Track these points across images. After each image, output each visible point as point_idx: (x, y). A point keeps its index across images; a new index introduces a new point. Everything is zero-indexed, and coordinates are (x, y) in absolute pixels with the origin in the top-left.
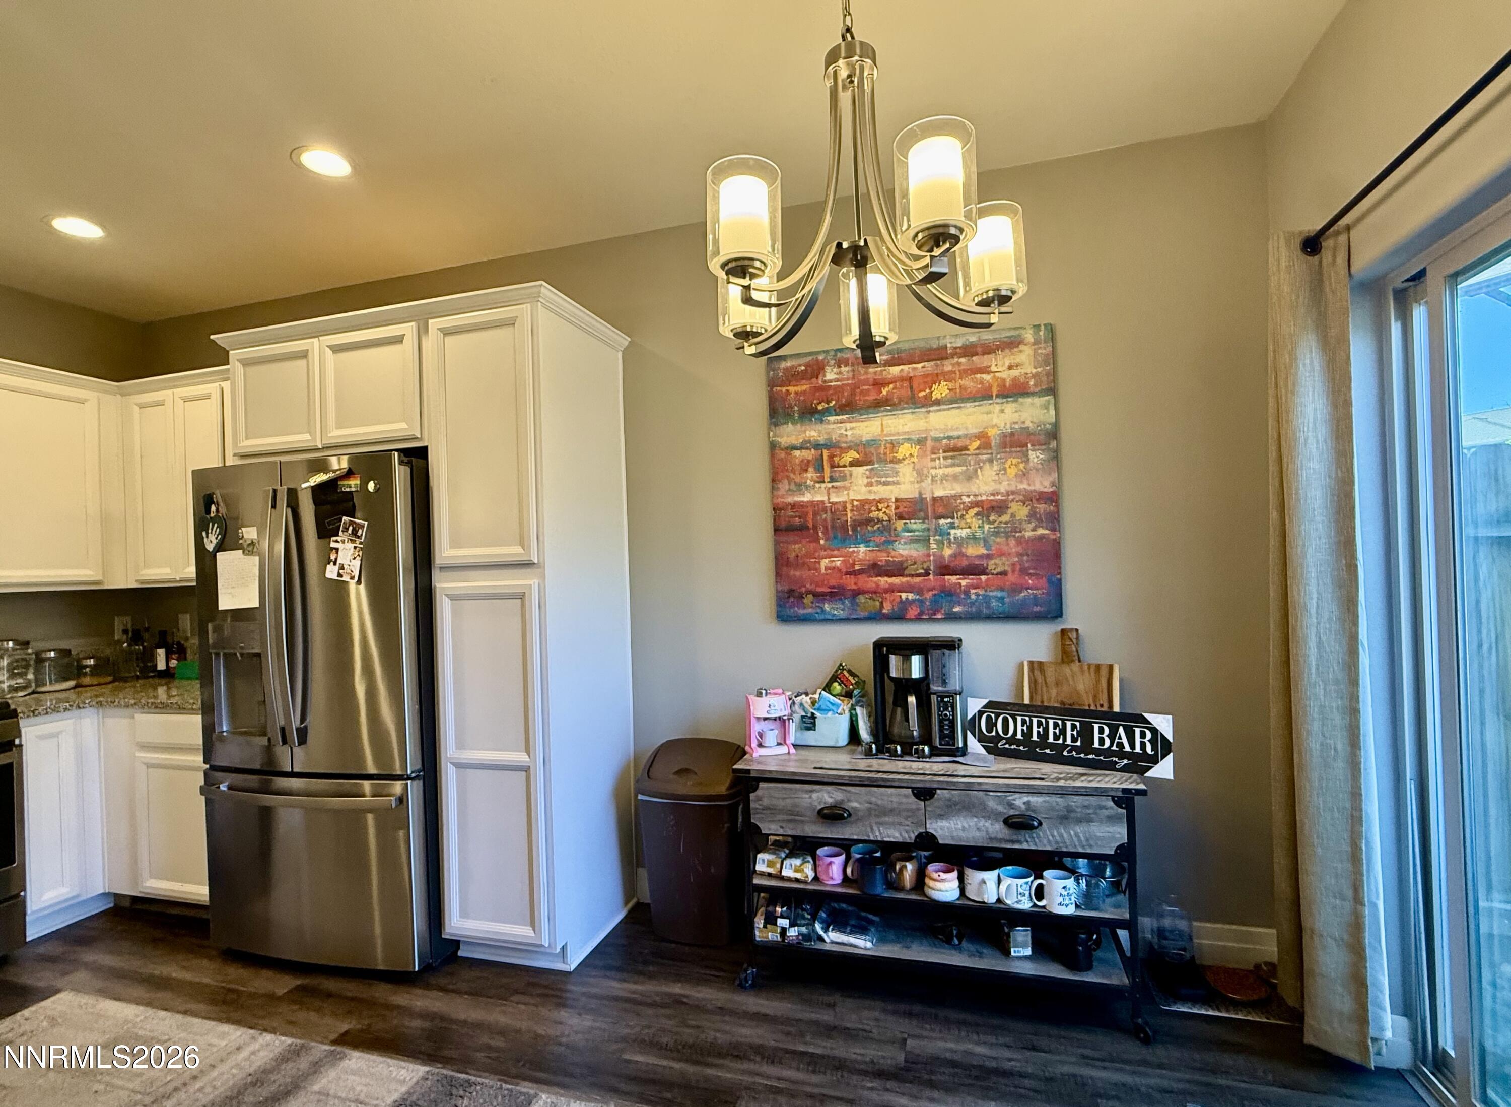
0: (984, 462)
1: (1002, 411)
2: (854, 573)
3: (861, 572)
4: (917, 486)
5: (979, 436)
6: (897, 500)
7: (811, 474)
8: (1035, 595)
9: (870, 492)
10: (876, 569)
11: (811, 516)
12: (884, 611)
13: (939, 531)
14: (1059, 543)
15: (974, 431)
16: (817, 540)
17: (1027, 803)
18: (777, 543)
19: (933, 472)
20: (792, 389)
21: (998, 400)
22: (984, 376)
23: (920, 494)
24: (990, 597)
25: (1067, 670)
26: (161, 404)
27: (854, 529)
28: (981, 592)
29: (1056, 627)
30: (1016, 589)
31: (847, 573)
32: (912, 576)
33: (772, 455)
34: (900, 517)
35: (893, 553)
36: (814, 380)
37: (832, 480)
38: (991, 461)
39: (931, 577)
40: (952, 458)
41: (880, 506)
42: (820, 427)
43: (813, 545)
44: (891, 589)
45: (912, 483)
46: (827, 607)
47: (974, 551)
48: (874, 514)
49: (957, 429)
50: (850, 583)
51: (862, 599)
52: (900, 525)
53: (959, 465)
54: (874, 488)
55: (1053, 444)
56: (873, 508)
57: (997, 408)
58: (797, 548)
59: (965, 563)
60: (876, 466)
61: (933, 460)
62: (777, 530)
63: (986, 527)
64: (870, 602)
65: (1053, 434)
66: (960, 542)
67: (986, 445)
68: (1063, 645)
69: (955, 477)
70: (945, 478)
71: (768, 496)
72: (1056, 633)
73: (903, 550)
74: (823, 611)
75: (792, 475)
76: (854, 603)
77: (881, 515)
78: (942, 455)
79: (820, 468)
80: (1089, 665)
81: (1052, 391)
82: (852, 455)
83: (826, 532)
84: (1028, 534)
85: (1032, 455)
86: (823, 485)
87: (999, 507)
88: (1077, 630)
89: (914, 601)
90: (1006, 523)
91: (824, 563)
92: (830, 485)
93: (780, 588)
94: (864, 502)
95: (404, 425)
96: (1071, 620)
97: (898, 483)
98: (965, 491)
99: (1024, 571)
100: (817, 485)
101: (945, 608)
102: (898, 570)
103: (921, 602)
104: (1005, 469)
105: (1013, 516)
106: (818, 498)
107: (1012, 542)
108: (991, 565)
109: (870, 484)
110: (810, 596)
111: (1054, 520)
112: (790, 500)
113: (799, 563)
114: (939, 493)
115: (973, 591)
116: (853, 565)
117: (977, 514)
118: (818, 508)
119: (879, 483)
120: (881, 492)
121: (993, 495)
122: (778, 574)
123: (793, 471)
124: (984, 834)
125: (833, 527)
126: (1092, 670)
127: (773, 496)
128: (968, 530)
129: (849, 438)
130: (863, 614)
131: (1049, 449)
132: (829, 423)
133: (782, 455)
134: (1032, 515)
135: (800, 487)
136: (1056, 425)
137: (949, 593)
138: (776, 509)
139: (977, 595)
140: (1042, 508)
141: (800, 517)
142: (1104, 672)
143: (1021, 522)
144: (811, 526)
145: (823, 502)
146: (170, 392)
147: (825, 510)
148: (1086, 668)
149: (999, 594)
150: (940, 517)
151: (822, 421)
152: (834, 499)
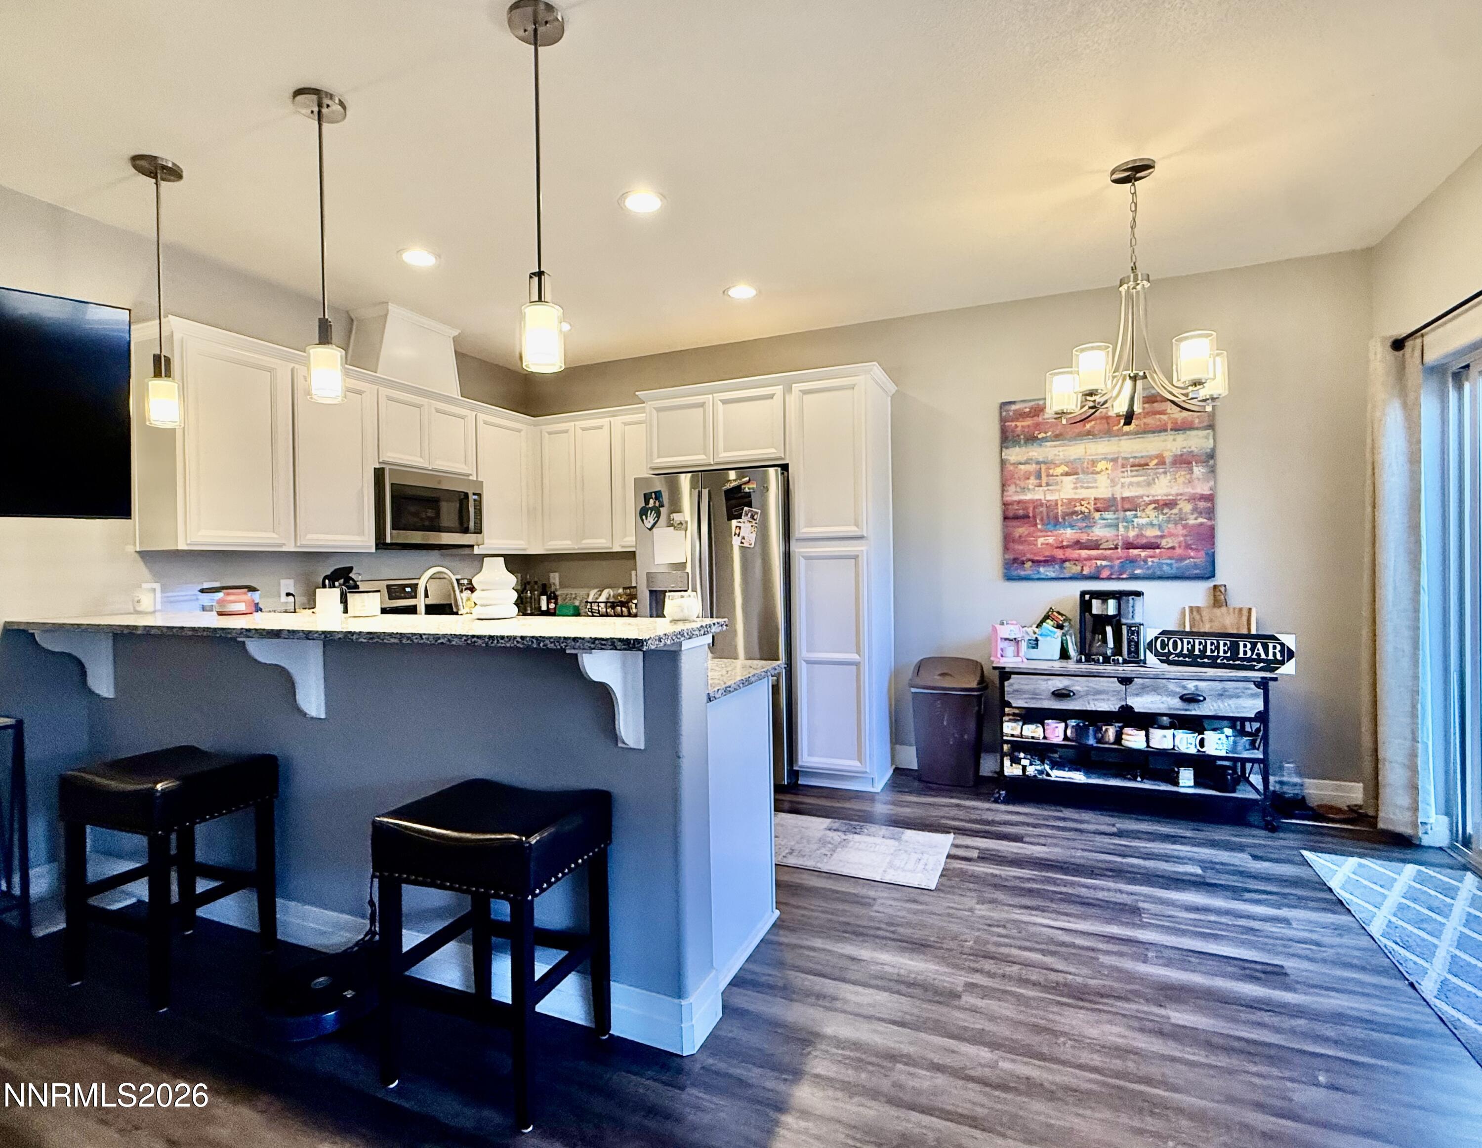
0: (1160, 474)
1: (1174, 440)
2: (1062, 547)
3: (1067, 547)
4: (1110, 489)
5: (1157, 457)
6: (1095, 499)
7: (1033, 481)
8: (1195, 563)
9: (1076, 493)
10: (1078, 545)
11: (1031, 509)
12: (1084, 573)
13: (1125, 520)
14: (1214, 529)
15: (1154, 452)
16: (1036, 525)
17: (1196, 686)
18: (1005, 527)
19: (1123, 480)
20: (1018, 424)
21: (1173, 432)
22: (1162, 416)
23: (1113, 495)
24: (1163, 564)
25: (1217, 611)
26: (566, 432)
27: (1064, 519)
28: (1156, 560)
29: (1210, 584)
30: (1181, 559)
31: (1057, 548)
32: (1106, 549)
33: (1002, 470)
34: (1097, 510)
35: (1091, 534)
36: (1036, 418)
37: (1048, 484)
38: (1165, 473)
39: (1119, 550)
40: (1137, 471)
41: (1083, 503)
42: (1040, 450)
43: (1032, 529)
44: (1089, 559)
45: (1107, 487)
46: (1042, 570)
47: (1151, 533)
48: (1078, 508)
49: (1141, 452)
50: (1059, 554)
51: (1067, 564)
52: (1097, 515)
53: (1141, 476)
54: (1078, 491)
55: (1211, 462)
56: (1078, 504)
57: (1171, 438)
58: (1021, 530)
59: (1144, 541)
60: (1081, 476)
61: (1123, 472)
62: (1005, 518)
63: (1161, 517)
64: (1074, 567)
65: (1211, 455)
66: (1141, 527)
67: (1162, 462)
68: (1215, 596)
69: (1138, 484)
70: (1131, 484)
71: (999, 496)
72: (1209, 588)
73: (1099, 532)
74: (1039, 572)
75: (1018, 482)
76: (1062, 568)
77: (1083, 509)
78: (1129, 469)
79: (1039, 476)
80: (1234, 609)
81: (1211, 427)
82: (1063, 469)
83: (1042, 520)
84: (1191, 522)
85: (1195, 469)
86: (1041, 489)
87: (1170, 504)
88: (1225, 586)
89: (1106, 566)
90: (1176, 514)
91: (1041, 541)
92: (1046, 488)
93: (1007, 556)
94: (1070, 501)
95: (773, 450)
96: (1220, 578)
97: (1097, 487)
98: (1146, 493)
99: (1188, 547)
100: (1037, 488)
101: (1129, 571)
102: (1095, 545)
103: (1111, 567)
104: (1175, 479)
105: (1181, 509)
106: (1037, 497)
107: (1180, 527)
108: (1163, 543)
109: (1076, 488)
110: (1030, 563)
111: (1211, 513)
112: (1016, 498)
113: (1021, 540)
114: (1127, 494)
115: (1150, 560)
116: (1062, 541)
117: (1155, 508)
118: (1037, 504)
119: (1082, 487)
120: (1083, 493)
121: (1167, 496)
122: (1006, 548)
123: (1019, 479)
124: (1165, 706)
125: (1048, 517)
126: (1237, 611)
127: (1002, 497)
128: (1147, 519)
129: (1062, 457)
130: (1067, 575)
131: (1207, 466)
132: (1046, 446)
133: (1011, 468)
134: (1195, 509)
135: (1024, 489)
136: (1213, 450)
137: (1133, 561)
138: (1005, 504)
139: (1153, 562)
140: (1202, 505)
141: (1023, 509)
142: (1245, 613)
143: (1186, 513)
144: (1031, 515)
145: (1040, 500)
146: (572, 424)
147: (1042, 505)
148: (1231, 610)
149: (1169, 561)
150: (1126, 511)
151: (1041, 445)
152: (1049, 497)
